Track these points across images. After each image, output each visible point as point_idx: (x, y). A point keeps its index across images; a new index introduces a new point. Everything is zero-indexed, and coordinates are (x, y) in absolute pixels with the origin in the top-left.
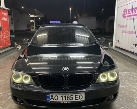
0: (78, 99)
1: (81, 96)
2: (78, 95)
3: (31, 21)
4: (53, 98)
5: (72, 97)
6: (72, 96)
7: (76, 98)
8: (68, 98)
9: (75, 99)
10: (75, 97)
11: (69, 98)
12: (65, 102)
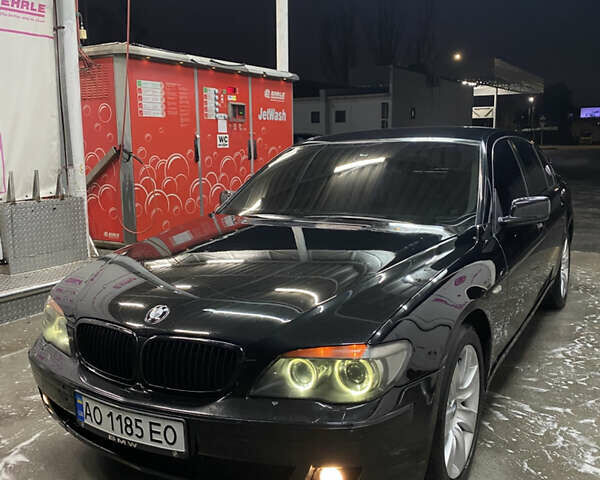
0: (161, 442)
1: (170, 432)
2: (159, 425)
3: (479, 113)
4: (90, 415)
5: (139, 424)
6: (140, 421)
7: (155, 437)
8: (127, 426)
9: (152, 440)
10: (152, 431)
11: (130, 426)
12: (122, 439)
